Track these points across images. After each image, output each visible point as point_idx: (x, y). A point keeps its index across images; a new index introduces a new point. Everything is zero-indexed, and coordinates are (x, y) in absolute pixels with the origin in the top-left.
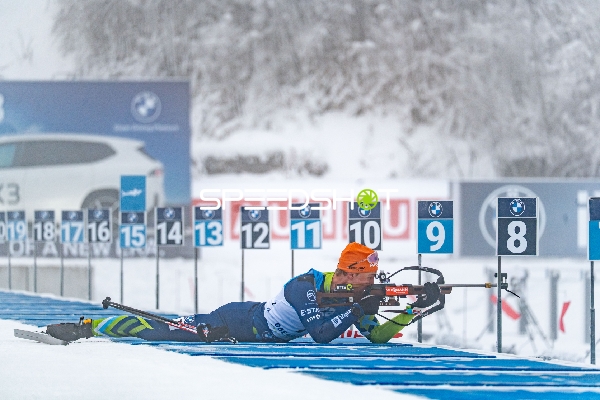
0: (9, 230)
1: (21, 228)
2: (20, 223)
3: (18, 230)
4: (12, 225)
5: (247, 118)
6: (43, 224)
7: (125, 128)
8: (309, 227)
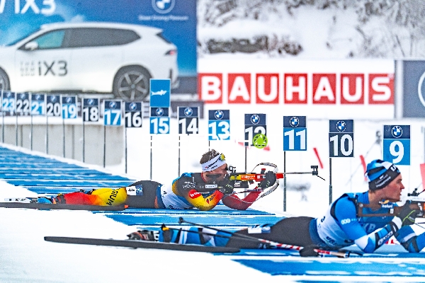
0: (64, 111)
1: (73, 110)
2: (72, 106)
3: (71, 112)
4: (65, 108)
5: (240, 11)
6: (90, 109)
7: (148, 18)
8: (298, 134)
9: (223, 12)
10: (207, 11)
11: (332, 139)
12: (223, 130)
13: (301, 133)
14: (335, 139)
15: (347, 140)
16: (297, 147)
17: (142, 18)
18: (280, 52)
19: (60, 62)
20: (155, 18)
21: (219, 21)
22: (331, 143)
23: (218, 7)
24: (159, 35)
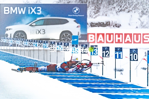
0: (44, 46)
1: (47, 45)
2: (47, 44)
3: (46, 46)
4: (45, 44)
6: (52, 45)
9: (95, 14)
10: (90, 13)
11: (131, 55)
12: (95, 52)
13: (121, 53)
14: (132, 55)
15: (135, 55)
16: (120, 58)
17: (69, 15)
18: (114, 26)
19: (43, 30)
20: (73, 15)
21: (94, 16)
22: (131, 56)
23: (94, 12)
24: (75, 21)
